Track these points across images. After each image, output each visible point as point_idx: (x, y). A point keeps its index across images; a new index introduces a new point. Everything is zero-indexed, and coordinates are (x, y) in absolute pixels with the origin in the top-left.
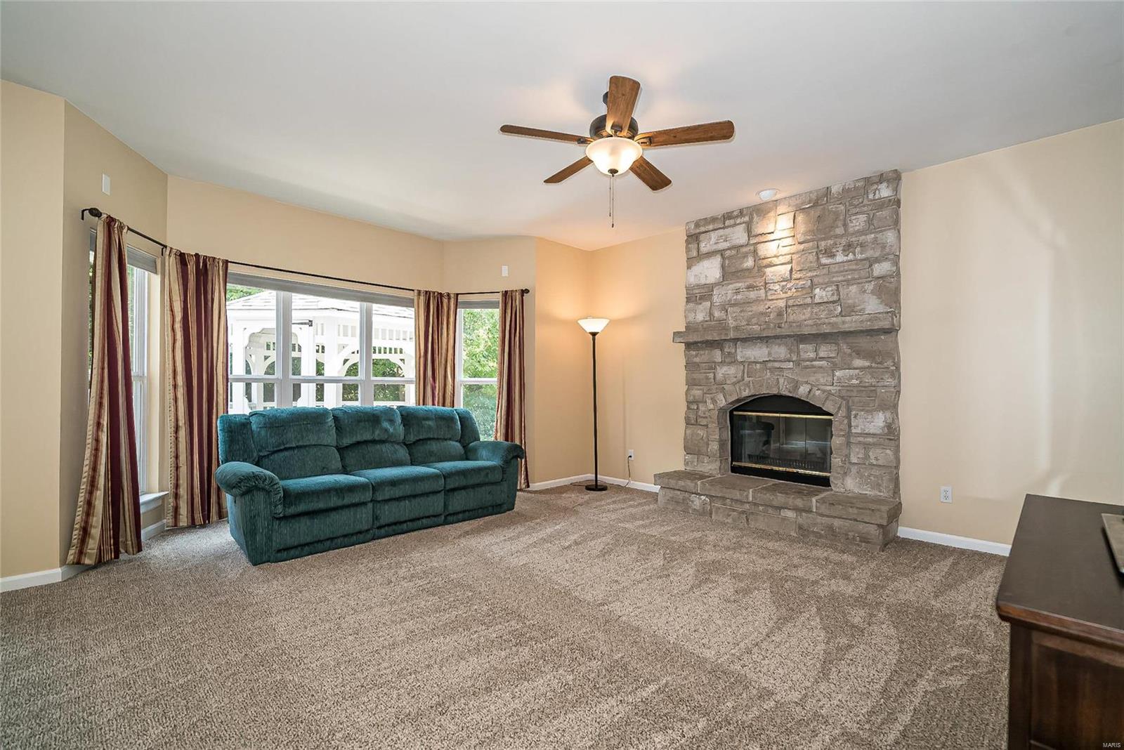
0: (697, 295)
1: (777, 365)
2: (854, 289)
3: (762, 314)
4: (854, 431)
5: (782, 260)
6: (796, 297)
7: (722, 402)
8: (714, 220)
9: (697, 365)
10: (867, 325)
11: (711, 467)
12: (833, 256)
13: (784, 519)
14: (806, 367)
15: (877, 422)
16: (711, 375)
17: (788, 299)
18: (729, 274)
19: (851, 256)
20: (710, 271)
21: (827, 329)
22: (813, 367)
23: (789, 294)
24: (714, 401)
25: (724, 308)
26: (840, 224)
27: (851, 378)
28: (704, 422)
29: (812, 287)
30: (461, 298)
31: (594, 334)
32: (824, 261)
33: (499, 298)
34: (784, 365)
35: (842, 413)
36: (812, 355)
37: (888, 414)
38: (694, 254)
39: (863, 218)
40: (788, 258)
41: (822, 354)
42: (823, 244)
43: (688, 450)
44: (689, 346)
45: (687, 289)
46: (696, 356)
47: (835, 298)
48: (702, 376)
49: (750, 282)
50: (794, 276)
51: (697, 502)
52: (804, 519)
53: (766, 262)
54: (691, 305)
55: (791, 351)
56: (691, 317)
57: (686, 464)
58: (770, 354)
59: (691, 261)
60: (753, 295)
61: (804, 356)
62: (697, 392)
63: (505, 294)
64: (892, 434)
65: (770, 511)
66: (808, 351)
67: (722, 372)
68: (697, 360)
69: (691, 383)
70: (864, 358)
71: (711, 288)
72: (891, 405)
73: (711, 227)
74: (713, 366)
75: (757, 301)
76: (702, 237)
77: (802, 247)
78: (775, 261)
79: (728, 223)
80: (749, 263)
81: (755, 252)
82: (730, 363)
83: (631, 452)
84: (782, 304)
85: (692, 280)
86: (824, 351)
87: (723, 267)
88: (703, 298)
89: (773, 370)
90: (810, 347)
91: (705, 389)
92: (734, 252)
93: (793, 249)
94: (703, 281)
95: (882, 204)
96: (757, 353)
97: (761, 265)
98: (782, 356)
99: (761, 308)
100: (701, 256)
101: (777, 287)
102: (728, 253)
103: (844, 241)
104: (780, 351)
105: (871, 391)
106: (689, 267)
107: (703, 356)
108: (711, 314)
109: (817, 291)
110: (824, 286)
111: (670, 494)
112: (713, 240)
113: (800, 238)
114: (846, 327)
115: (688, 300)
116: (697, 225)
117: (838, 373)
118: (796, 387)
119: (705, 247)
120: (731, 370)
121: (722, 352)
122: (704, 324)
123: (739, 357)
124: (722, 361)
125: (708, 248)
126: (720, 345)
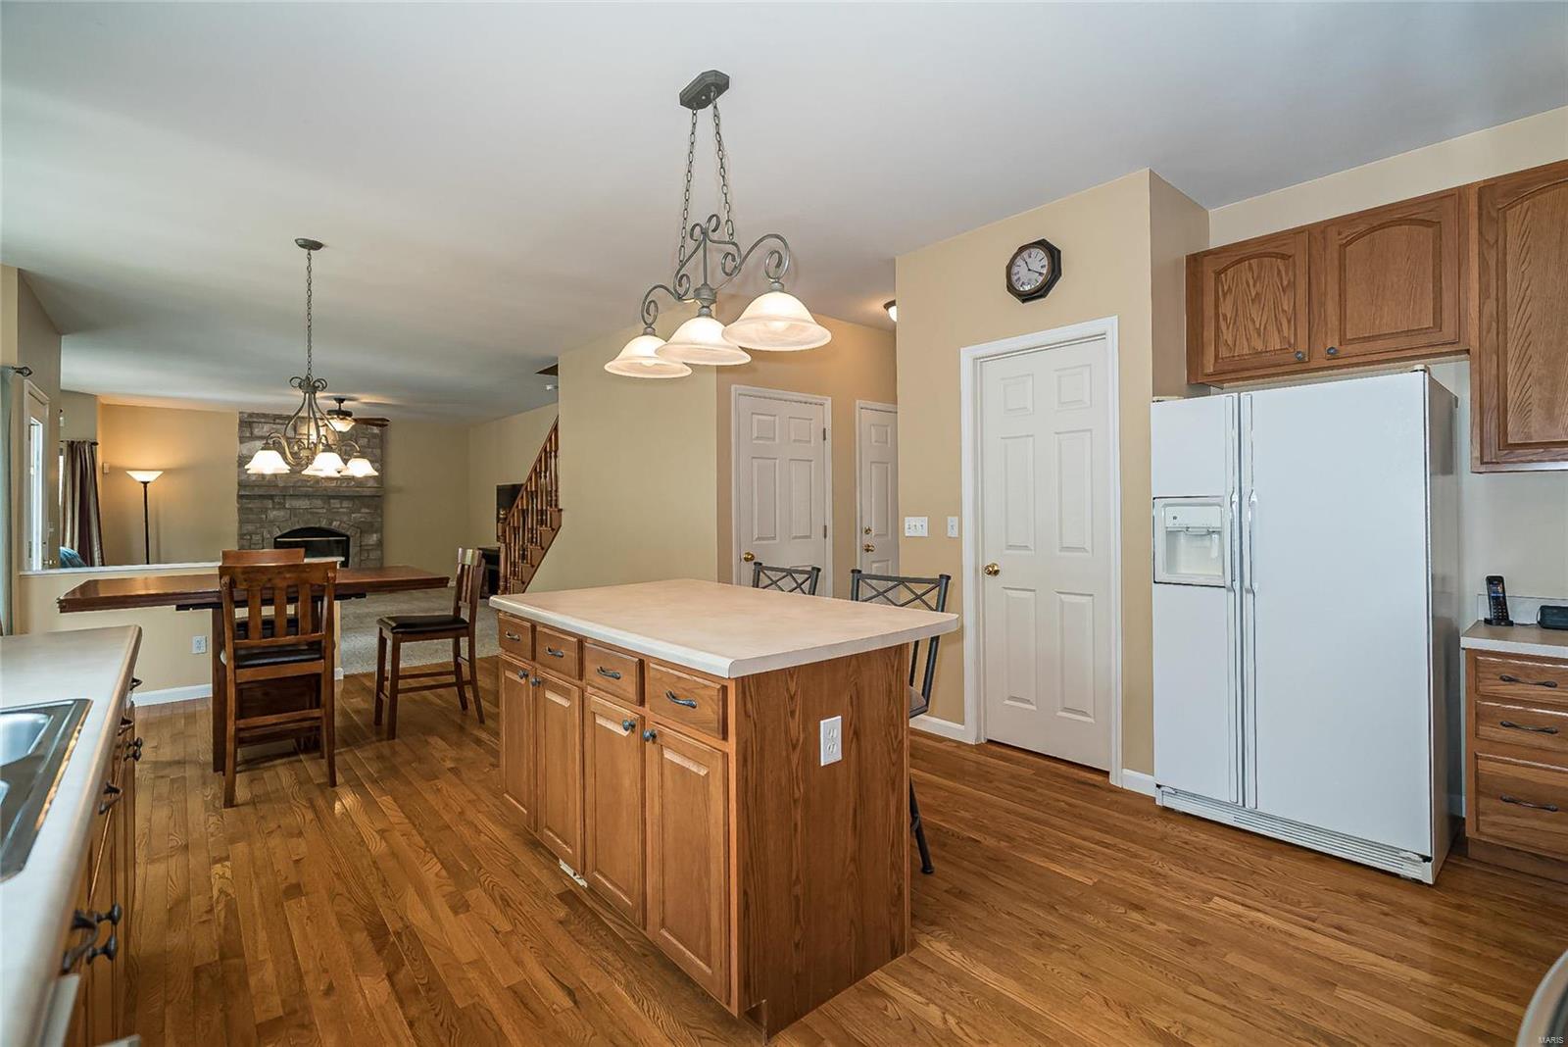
1: (315, 510)
4: (363, 542)
8: (264, 416)
9: (247, 508)
10: (373, 494)
14: (334, 513)
15: (375, 537)
16: (264, 516)
21: (350, 494)
22: (338, 512)
24: (269, 532)
27: (360, 518)
31: (146, 484)
34: (320, 511)
36: (339, 506)
37: (379, 535)
39: (366, 440)
41: (343, 506)
44: (240, 496)
45: (239, 456)
46: (249, 503)
48: (255, 516)
55: (324, 503)
58: (310, 504)
59: (242, 440)
61: (332, 506)
62: (250, 527)
63: (71, 444)
64: (380, 544)
66: (335, 503)
67: (273, 514)
68: (250, 506)
69: (241, 522)
70: (368, 508)
72: (380, 530)
73: (263, 420)
74: (265, 510)
76: (254, 425)
79: (277, 421)
82: (279, 509)
86: (346, 504)
89: (311, 513)
90: (337, 502)
91: (258, 525)
95: (374, 436)
96: (303, 504)
98: (319, 506)
104: (319, 503)
105: (371, 525)
107: (255, 504)
114: (364, 494)
116: (251, 415)
117: (353, 515)
118: (331, 524)
119: (257, 432)
120: (282, 513)
121: (274, 502)
122: (258, 483)
123: (287, 506)
124: (274, 508)
125: (260, 434)
126: (271, 497)
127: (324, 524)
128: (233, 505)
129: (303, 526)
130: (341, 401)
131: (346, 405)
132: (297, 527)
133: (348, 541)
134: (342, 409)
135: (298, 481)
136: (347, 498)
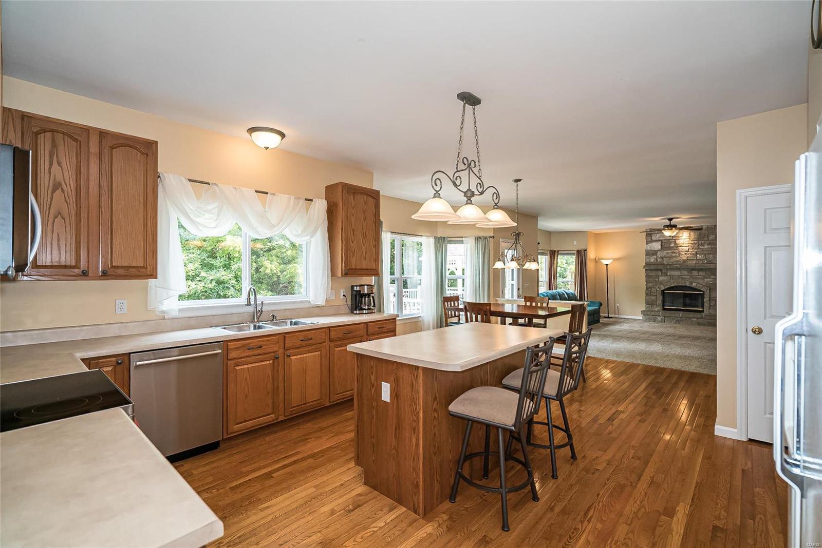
0: (649, 253)
1: (683, 277)
2: (711, 256)
3: (677, 261)
4: (711, 296)
5: (685, 245)
6: (690, 257)
7: (663, 288)
8: (658, 230)
9: (650, 276)
11: (657, 308)
12: (704, 246)
13: (693, 321)
14: (694, 278)
16: (657, 279)
17: (687, 257)
18: (663, 248)
19: (710, 247)
20: (657, 246)
21: (703, 268)
22: (696, 278)
23: (688, 256)
24: (659, 288)
25: (662, 258)
26: (706, 237)
27: (710, 281)
28: (654, 294)
29: (697, 254)
30: (559, 252)
31: (607, 265)
32: (701, 247)
33: (575, 252)
34: (686, 277)
35: (708, 291)
36: (697, 274)
38: (650, 240)
40: (688, 245)
42: (700, 242)
43: (647, 303)
44: (646, 270)
45: (646, 251)
47: (704, 258)
48: (652, 280)
49: (673, 251)
50: (690, 250)
51: (659, 319)
52: (700, 321)
53: (679, 245)
54: (648, 257)
55: (689, 273)
56: (648, 260)
57: (646, 308)
58: (680, 273)
59: (648, 242)
60: (674, 255)
62: (650, 285)
63: (578, 251)
65: (687, 319)
66: (695, 273)
67: (661, 278)
68: (651, 274)
69: (647, 282)
71: (657, 251)
73: (656, 232)
74: (658, 277)
75: (676, 257)
76: (652, 235)
77: (693, 242)
78: (683, 245)
80: (672, 245)
81: (675, 242)
82: (664, 276)
83: (618, 305)
84: (685, 258)
85: (649, 248)
86: (701, 273)
87: (661, 244)
88: (653, 254)
89: (681, 278)
90: (696, 272)
91: (654, 284)
92: (666, 241)
93: (690, 242)
94: (653, 249)
96: (677, 273)
97: (677, 246)
98: (686, 274)
99: (678, 259)
100: (652, 241)
101: (683, 253)
102: (663, 241)
103: (707, 242)
106: (647, 244)
107: (653, 274)
108: (657, 260)
109: (698, 256)
110: (701, 255)
111: (647, 317)
112: (657, 237)
113: (692, 239)
115: (646, 255)
116: (651, 230)
117: (706, 280)
118: (691, 284)
119: (653, 238)
120: (665, 278)
121: (662, 273)
122: (654, 263)
123: (668, 274)
124: (662, 275)
125: (656, 239)
126: (661, 270)
127: (687, 284)
128: (643, 274)
129: (676, 285)
130: (670, 220)
131: (673, 222)
132: (673, 285)
133: (704, 293)
134: (672, 224)
135: (674, 262)
136: (701, 270)
